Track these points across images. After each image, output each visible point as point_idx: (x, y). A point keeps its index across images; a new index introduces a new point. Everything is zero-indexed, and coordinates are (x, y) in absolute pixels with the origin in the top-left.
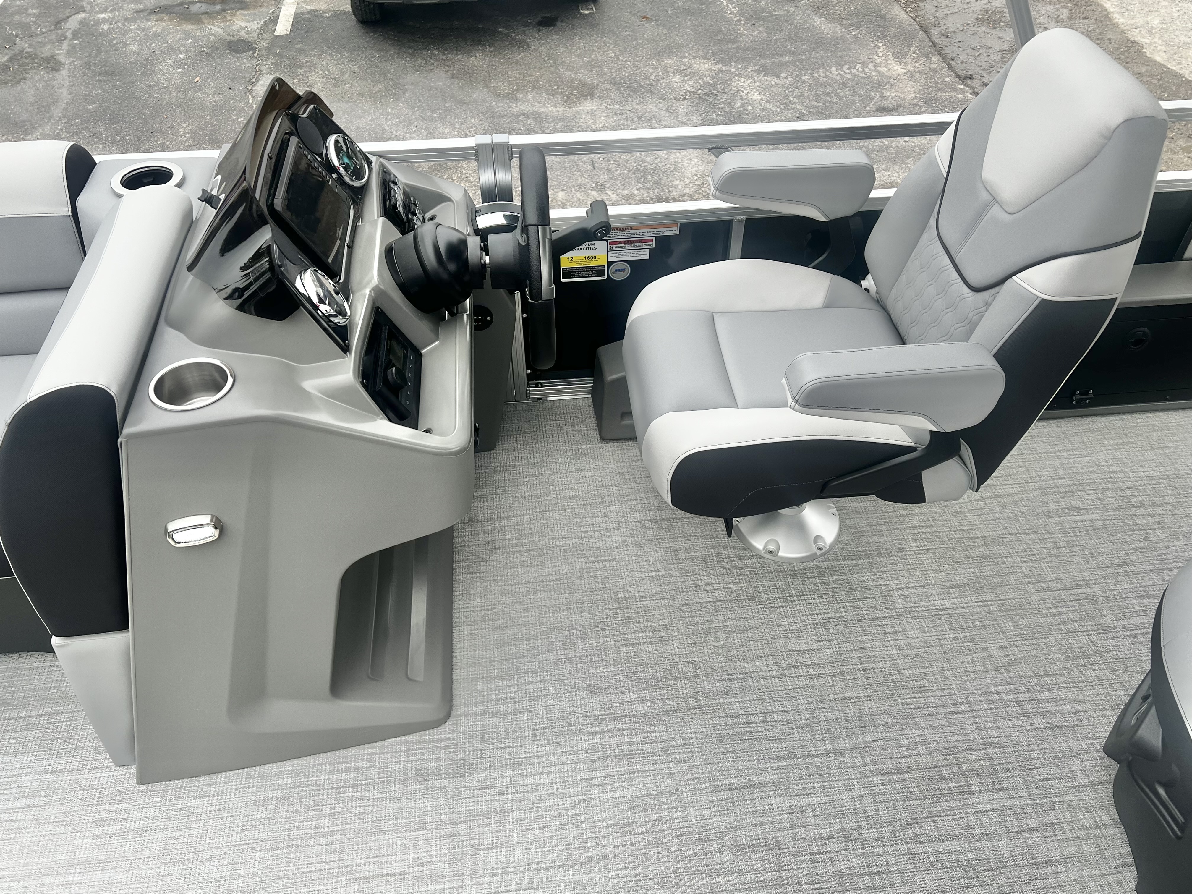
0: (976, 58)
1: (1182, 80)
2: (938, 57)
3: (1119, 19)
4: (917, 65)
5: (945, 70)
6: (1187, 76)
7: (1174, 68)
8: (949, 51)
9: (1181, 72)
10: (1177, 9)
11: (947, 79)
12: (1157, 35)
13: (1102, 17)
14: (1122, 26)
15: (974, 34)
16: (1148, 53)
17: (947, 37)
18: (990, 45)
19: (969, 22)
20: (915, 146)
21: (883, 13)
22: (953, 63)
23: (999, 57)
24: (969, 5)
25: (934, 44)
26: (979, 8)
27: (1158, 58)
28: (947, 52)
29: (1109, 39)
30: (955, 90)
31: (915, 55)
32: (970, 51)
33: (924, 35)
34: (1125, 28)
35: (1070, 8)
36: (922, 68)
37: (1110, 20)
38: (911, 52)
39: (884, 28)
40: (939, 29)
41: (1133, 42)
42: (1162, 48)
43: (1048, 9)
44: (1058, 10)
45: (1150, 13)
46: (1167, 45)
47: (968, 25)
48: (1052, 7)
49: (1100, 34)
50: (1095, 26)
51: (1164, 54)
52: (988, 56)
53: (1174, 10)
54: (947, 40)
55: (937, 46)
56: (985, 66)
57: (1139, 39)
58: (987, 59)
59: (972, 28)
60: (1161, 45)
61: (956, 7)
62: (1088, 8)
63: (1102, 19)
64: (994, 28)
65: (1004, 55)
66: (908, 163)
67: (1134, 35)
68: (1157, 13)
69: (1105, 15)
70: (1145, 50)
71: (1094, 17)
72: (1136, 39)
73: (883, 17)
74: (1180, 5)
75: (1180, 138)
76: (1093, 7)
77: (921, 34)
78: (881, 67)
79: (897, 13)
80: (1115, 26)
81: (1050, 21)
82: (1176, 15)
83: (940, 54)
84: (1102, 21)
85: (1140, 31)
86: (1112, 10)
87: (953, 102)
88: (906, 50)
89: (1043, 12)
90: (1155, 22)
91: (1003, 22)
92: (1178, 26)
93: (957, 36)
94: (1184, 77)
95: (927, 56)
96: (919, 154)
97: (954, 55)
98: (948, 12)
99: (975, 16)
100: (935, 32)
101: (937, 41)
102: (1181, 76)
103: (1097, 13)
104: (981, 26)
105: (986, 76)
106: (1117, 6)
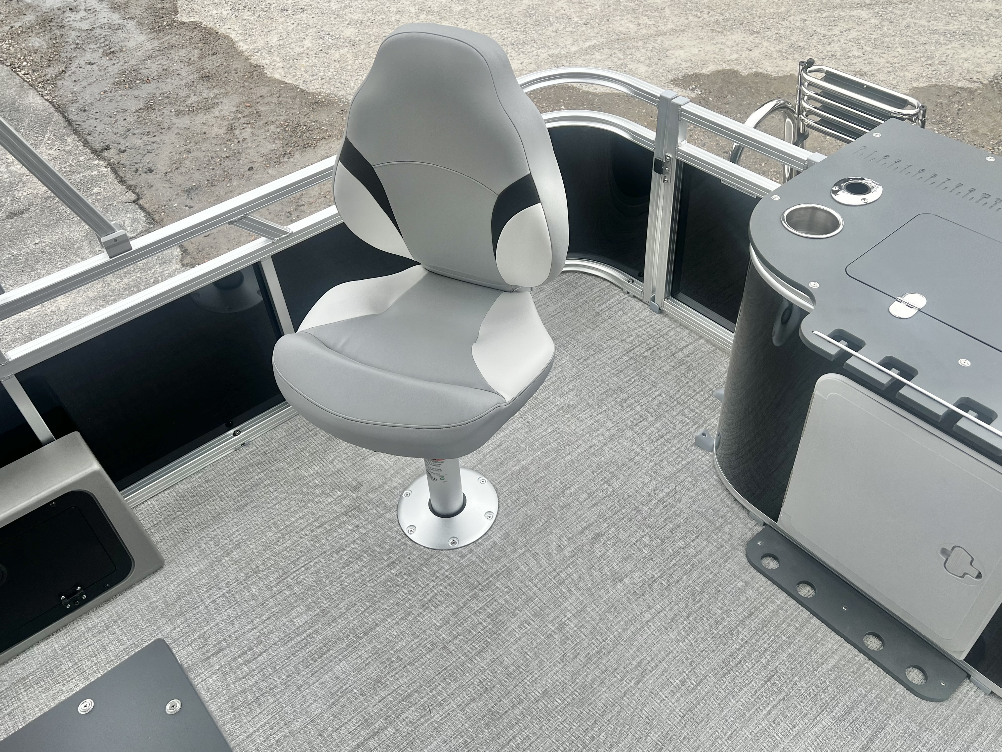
0: (112, 125)
1: (297, 92)
2: (74, 136)
3: (243, 46)
4: (51, 151)
5: (81, 148)
6: (301, 87)
7: (290, 82)
8: (86, 127)
9: (296, 84)
10: (292, 22)
11: (82, 158)
12: (276, 53)
13: (229, 48)
14: (246, 53)
15: (111, 101)
16: (268, 73)
17: (85, 111)
18: (126, 108)
19: (106, 89)
20: (46, 246)
21: (17, 104)
22: (89, 138)
23: (135, 117)
24: (106, 71)
25: (69, 122)
26: (116, 71)
27: (277, 76)
28: (84, 127)
29: (235, 70)
30: (89, 168)
31: (49, 142)
32: (107, 120)
33: (60, 117)
34: (248, 55)
35: (200, 48)
36: (56, 153)
37: (236, 49)
38: (46, 139)
39: (18, 121)
40: (77, 105)
41: (257, 66)
42: (280, 64)
43: (181, 54)
44: (190, 52)
45: (269, 33)
46: (284, 60)
47: (105, 92)
48: (184, 51)
49: (227, 66)
50: (223, 60)
51: (282, 70)
52: (125, 119)
53: (289, 24)
54: (84, 114)
55: (74, 123)
56: (122, 131)
57: (262, 62)
58: (123, 123)
59: (110, 94)
60: (279, 63)
61: (94, 76)
62: (216, 43)
63: (229, 51)
64: (131, 88)
65: (140, 114)
66: (37, 269)
67: (256, 59)
68: (276, 31)
69: (231, 46)
70: (265, 72)
71: (222, 52)
72: (258, 63)
73: (17, 110)
74: (294, 17)
75: (297, 150)
76: (220, 41)
77: (57, 116)
78: (13, 166)
79: (32, 100)
80: (240, 54)
81: (182, 67)
82: (290, 28)
83: (76, 132)
84: (228, 53)
85: (262, 53)
86: (237, 40)
87: (87, 182)
88: (40, 138)
89: (177, 58)
90: (274, 40)
91: (139, 80)
92: (292, 39)
93: (94, 107)
94: (298, 88)
95: (62, 139)
96: (50, 254)
97: (91, 129)
98: (86, 84)
99: (112, 80)
100: (72, 109)
101: (74, 118)
102: (297, 87)
103: (223, 46)
104: (118, 89)
105: (122, 142)
106: (241, 34)
